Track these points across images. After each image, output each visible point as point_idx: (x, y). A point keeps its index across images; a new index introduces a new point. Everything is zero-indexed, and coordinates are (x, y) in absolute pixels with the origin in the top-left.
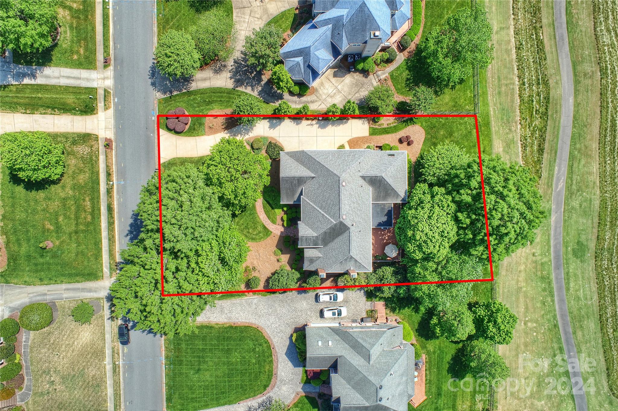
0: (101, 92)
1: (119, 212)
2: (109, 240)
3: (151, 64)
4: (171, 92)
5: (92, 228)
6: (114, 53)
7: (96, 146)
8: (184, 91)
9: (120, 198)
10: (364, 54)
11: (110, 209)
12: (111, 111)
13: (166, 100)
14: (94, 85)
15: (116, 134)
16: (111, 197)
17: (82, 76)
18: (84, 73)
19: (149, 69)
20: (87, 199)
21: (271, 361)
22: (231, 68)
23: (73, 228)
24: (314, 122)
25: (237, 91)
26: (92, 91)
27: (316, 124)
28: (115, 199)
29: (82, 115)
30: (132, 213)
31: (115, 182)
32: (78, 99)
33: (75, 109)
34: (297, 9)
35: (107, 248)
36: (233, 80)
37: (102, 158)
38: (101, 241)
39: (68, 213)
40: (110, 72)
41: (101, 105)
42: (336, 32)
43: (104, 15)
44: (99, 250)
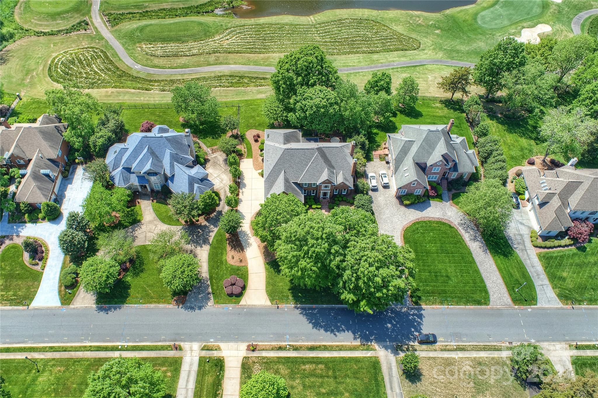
0: (204, 353)
1: (315, 341)
2: (341, 350)
3: (183, 310)
4: (209, 293)
5: (330, 365)
6: (169, 341)
7: (254, 359)
8: (209, 282)
9: (302, 339)
10: (195, 157)
11: (312, 348)
12: (222, 345)
13: (215, 298)
14: (196, 360)
15: (243, 341)
16: (301, 347)
17: (188, 369)
18: (185, 368)
19: (187, 311)
20: (303, 367)
21: (429, 221)
22: (193, 247)
23: (331, 380)
24: (241, 191)
25: (212, 242)
26: (202, 361)
27: (242, 189)
28: (303, 344)
29: (224, 370)
30: (315, 329)
31: (287, 344)
32: (209, 372)
33: (217, 375)
34: (153, 201)
35: (349, 352)
36: (203, 245)
37: (265, 354)
38: (342, 358)
39: (318, 384)
40: (186, 345)
41: (216, 354)
42: (180, 160)
43: (133, 350)
44: (351, 359)
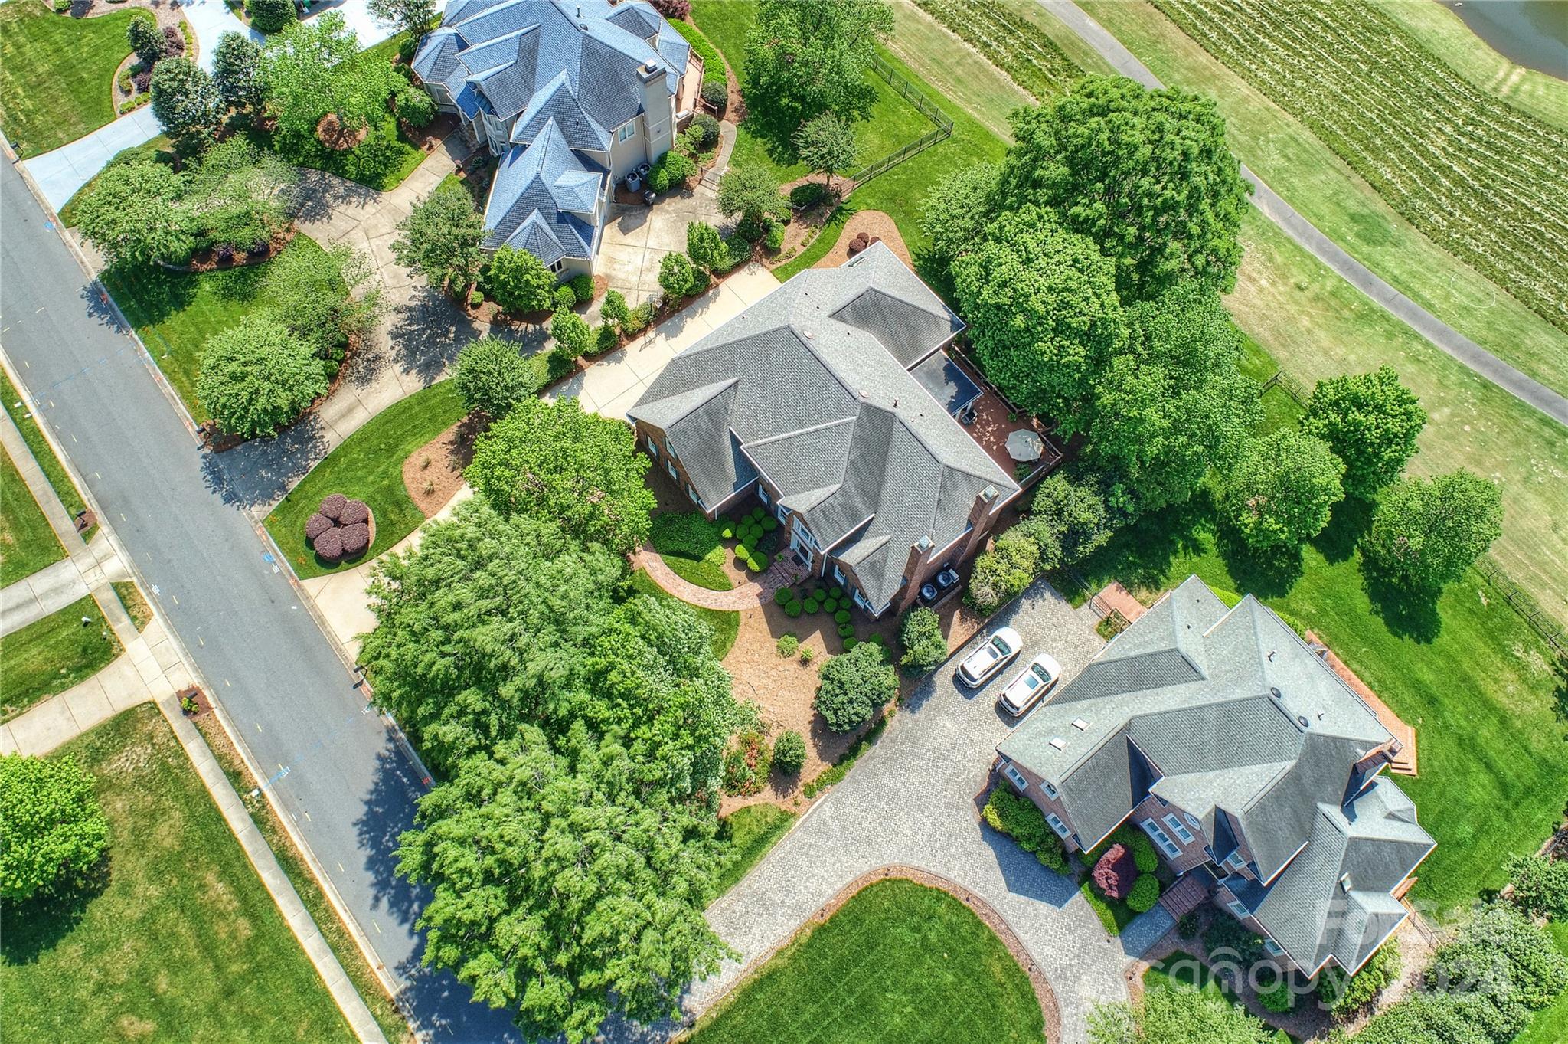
0: (107, 599)
1: (319, 857)
2: (335, 949)
3: (200, 463)
4: (283, 488)
5: (265, 951)
6: (95, 496)
7: (162, 728)
8: (314, 464)
9: (300, 816)
10: (654, 155)
11: (289, 864)
12: (157, 624)
13: (280, 510)
14: (81, 591)
15: (199, 667)
16: (274, 831)
17: (38, 591)
18: (39, 583)
19: (202, 475)
20: (210, 878)
21: (992, 938)
22: (393, 353)
23: (213, 985)
25: (440, 384)
26: (83, 609)
28: (288, 828)
29: (82, 679)
30: (356, 831)
31: (261, 784)
32: (54, 647)
33: (58, 673)
34: (459, 170)
35: (344, 980)
36: (414, 372)
37: (194, 749)
38: (312, 970)
39: (177, 952)
40: (106, 539)
41: (121, 625)
42: (571, 125)
43: (25, 437)
44: (324, 1001)
